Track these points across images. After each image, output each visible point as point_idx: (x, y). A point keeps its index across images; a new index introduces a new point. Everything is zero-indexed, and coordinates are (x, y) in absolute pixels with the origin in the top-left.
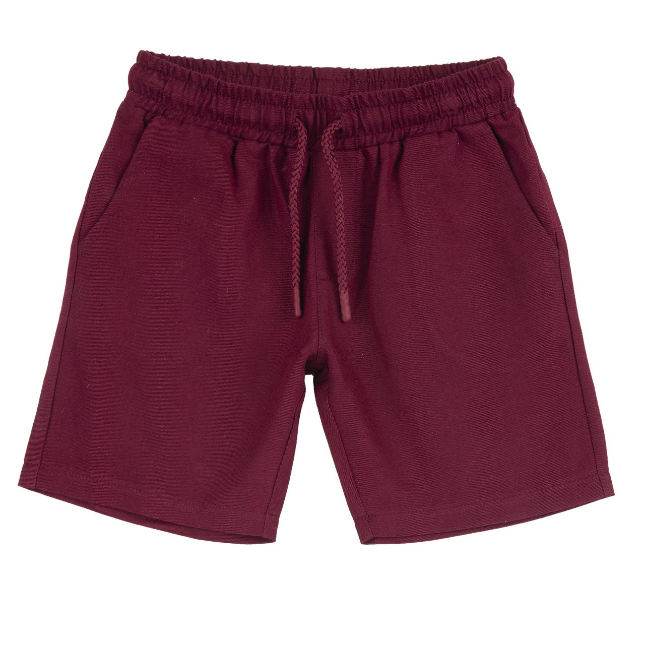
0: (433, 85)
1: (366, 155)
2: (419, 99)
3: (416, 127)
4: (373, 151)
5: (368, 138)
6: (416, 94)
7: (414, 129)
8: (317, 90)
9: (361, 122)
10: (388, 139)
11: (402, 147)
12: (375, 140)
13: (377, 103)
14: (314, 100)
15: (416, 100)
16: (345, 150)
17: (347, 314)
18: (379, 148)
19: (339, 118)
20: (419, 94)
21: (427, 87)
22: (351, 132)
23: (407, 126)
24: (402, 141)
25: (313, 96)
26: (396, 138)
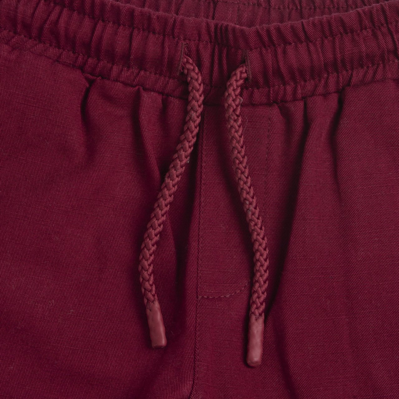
0: (387, 8)
1: (287, 115)
2: (366, 29)
3: (361, 72)
4: (297, 109)
5: (289, 89)
6: (360, 21)
7: (357, 75)
8: (214, 15)
9: (277, 62)
10: (320, 90)
11: (341, 103)
12: (299, 91)
13: (303, 38)
14: (213, 29)
15: (361, 30)
16: (254, 105)
17: (256, 354)
18: (305, 104)
19: (243, 62)
20: (367, 22)
21: (377, 10)
22: (261, 80)
23: (347, 71)
24: (341, 93)
25: (212, 23)
26: (332, 87)
